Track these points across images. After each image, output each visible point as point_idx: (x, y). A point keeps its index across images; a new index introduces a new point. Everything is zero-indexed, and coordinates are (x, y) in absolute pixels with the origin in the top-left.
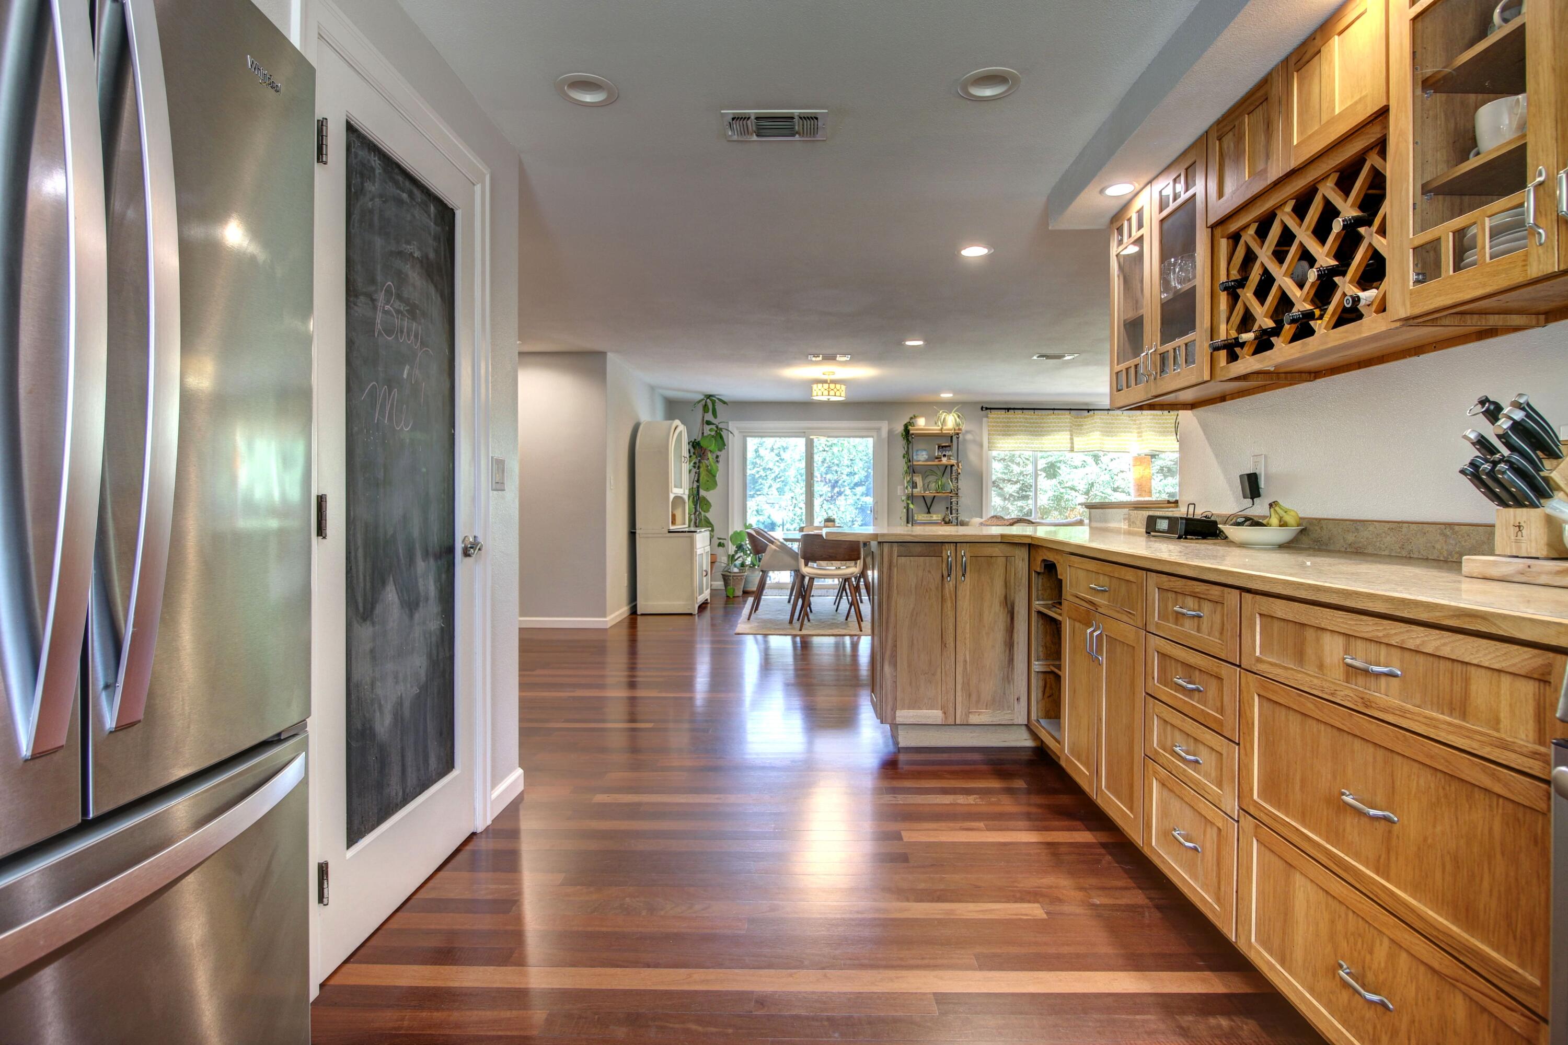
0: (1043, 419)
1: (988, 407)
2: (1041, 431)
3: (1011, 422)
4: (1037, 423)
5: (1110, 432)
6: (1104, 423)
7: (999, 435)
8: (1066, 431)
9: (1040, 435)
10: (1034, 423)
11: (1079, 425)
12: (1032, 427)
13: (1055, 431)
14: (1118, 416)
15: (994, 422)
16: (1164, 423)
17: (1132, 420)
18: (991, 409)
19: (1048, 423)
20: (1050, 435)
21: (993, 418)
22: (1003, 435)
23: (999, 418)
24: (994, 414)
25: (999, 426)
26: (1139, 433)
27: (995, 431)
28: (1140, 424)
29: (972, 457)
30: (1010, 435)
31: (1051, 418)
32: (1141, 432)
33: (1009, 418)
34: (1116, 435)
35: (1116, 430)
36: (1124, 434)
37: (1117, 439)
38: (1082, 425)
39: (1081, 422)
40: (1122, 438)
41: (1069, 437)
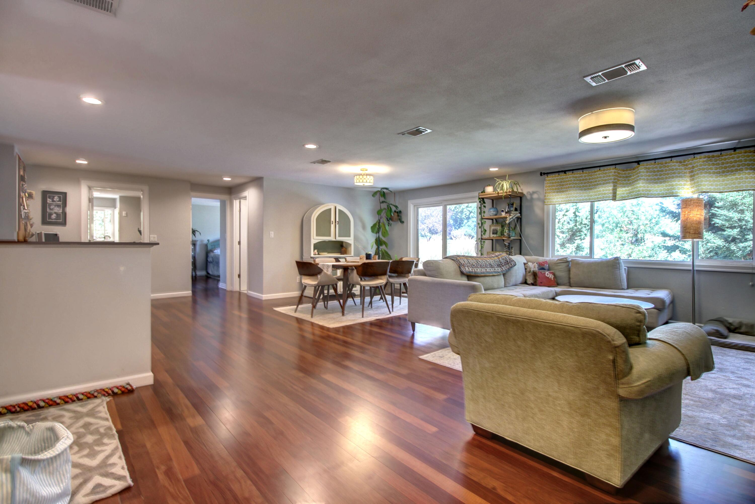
0: (591, 176)
1: (546, 172)
2: (590, 186)
3: (564, 182)
4: (586, 179)
5: (658, 179)
6: (651, 172)
7: (554, 192)
8: (609, 183)
9: (589, 189)
10: (583, 180)
11: (627, 177)
12: (581, 183)
13: (600, 184)
14: (666, 163)
15: (551, 183)
16: (723, 164)
17: (684, 165)
18: (548, 173)
19: (595, 178)
20: (595, 188)
21: (549, 180)
22: (557, 192)
23: (554, 180)
24: (550, 177)
25: (554, 186)
26: (691, 176)
27: (550, 189)
28: (693, 167)
29: (537, 211)
30: (563, 192)
31: (599, 173)
32: (694, 175)
33: (563, 179)
34: (664, 181)
35: (664, 177)
36: (673, 180)
37: (664, 185)
38: (630, 176)
39: (629, 174)
40: (670, 183)
41: (611, 188)
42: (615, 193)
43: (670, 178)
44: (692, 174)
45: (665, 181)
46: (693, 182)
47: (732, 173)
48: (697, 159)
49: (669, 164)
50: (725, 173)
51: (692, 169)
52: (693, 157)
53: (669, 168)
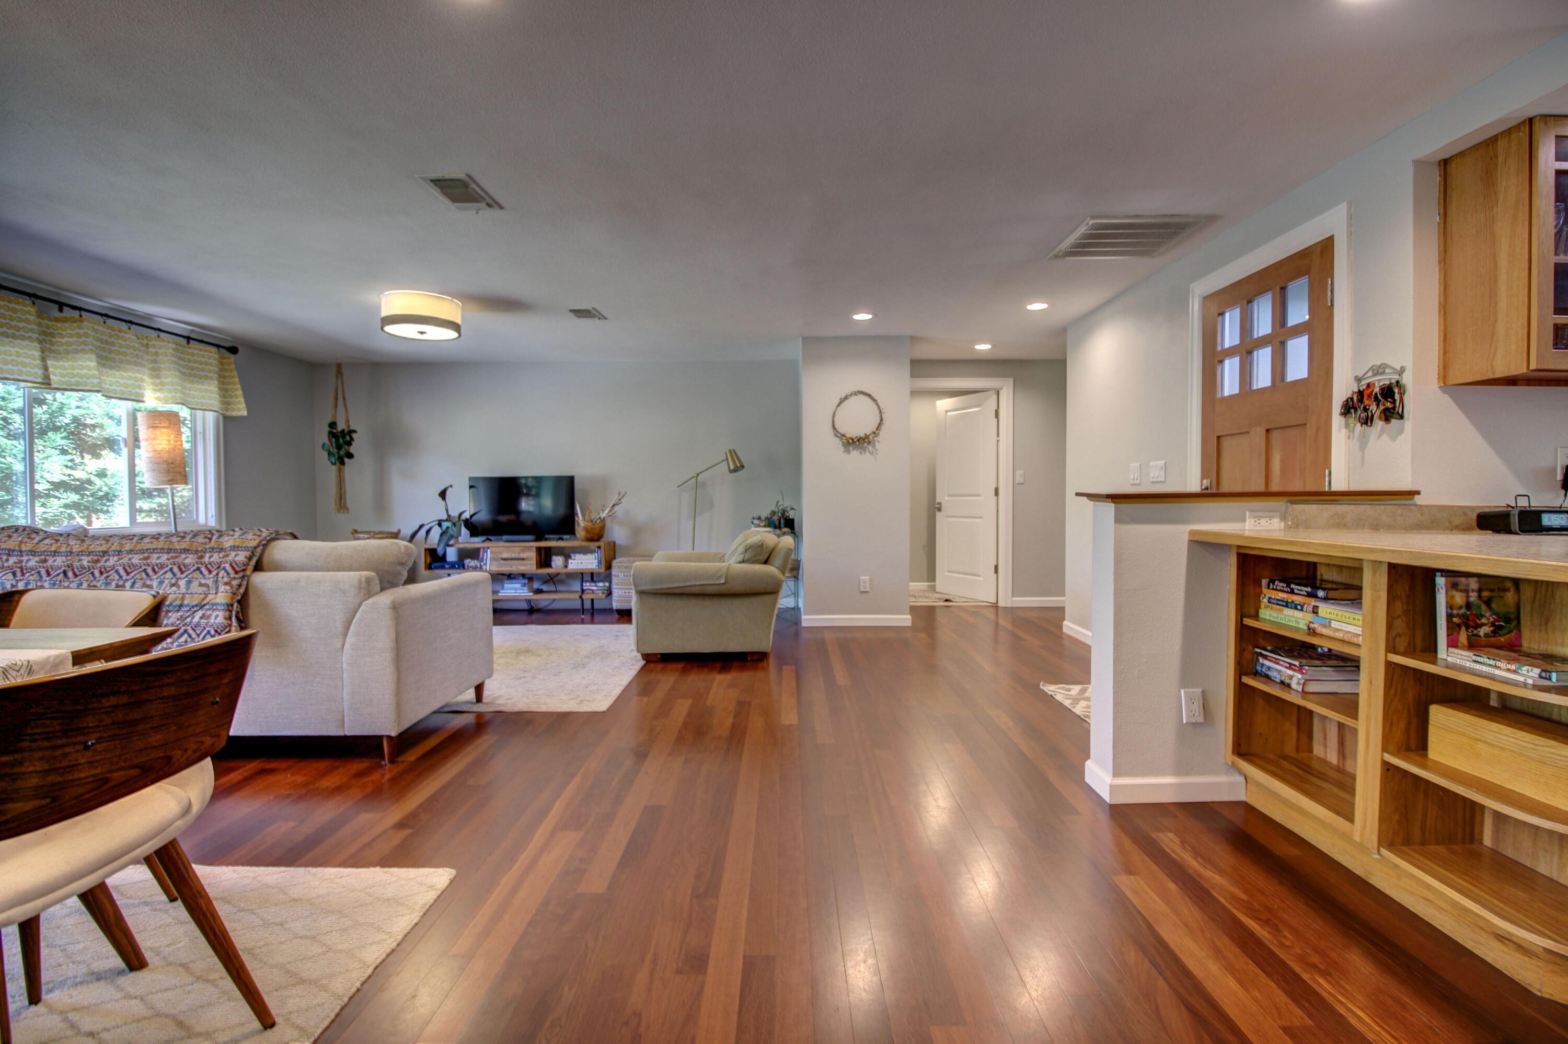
5: (109, 358)
8: (29, 339)
14: (120, 331)
16: (189, 361)
17: (142, 345)
26: (153, 369)
28: (156, 354)
32: (159, 369)
34: (117, 366)
35: (117, 357)
36: (136, 368)
37: (117, 373)
38: (52, 335)
39: (48, 328)
40: (129, 374)
41: (37, 354)
42: (46, 368)
43: (130, 363)
44: (156, 366)
45: (119, 367)
46: (158, 381)
47: (200, 381)
48: (163, 341)
49: (127, 336)
50: (192, 378)
51: (154, 357)
52: (156, 335)
53: (128, 342)
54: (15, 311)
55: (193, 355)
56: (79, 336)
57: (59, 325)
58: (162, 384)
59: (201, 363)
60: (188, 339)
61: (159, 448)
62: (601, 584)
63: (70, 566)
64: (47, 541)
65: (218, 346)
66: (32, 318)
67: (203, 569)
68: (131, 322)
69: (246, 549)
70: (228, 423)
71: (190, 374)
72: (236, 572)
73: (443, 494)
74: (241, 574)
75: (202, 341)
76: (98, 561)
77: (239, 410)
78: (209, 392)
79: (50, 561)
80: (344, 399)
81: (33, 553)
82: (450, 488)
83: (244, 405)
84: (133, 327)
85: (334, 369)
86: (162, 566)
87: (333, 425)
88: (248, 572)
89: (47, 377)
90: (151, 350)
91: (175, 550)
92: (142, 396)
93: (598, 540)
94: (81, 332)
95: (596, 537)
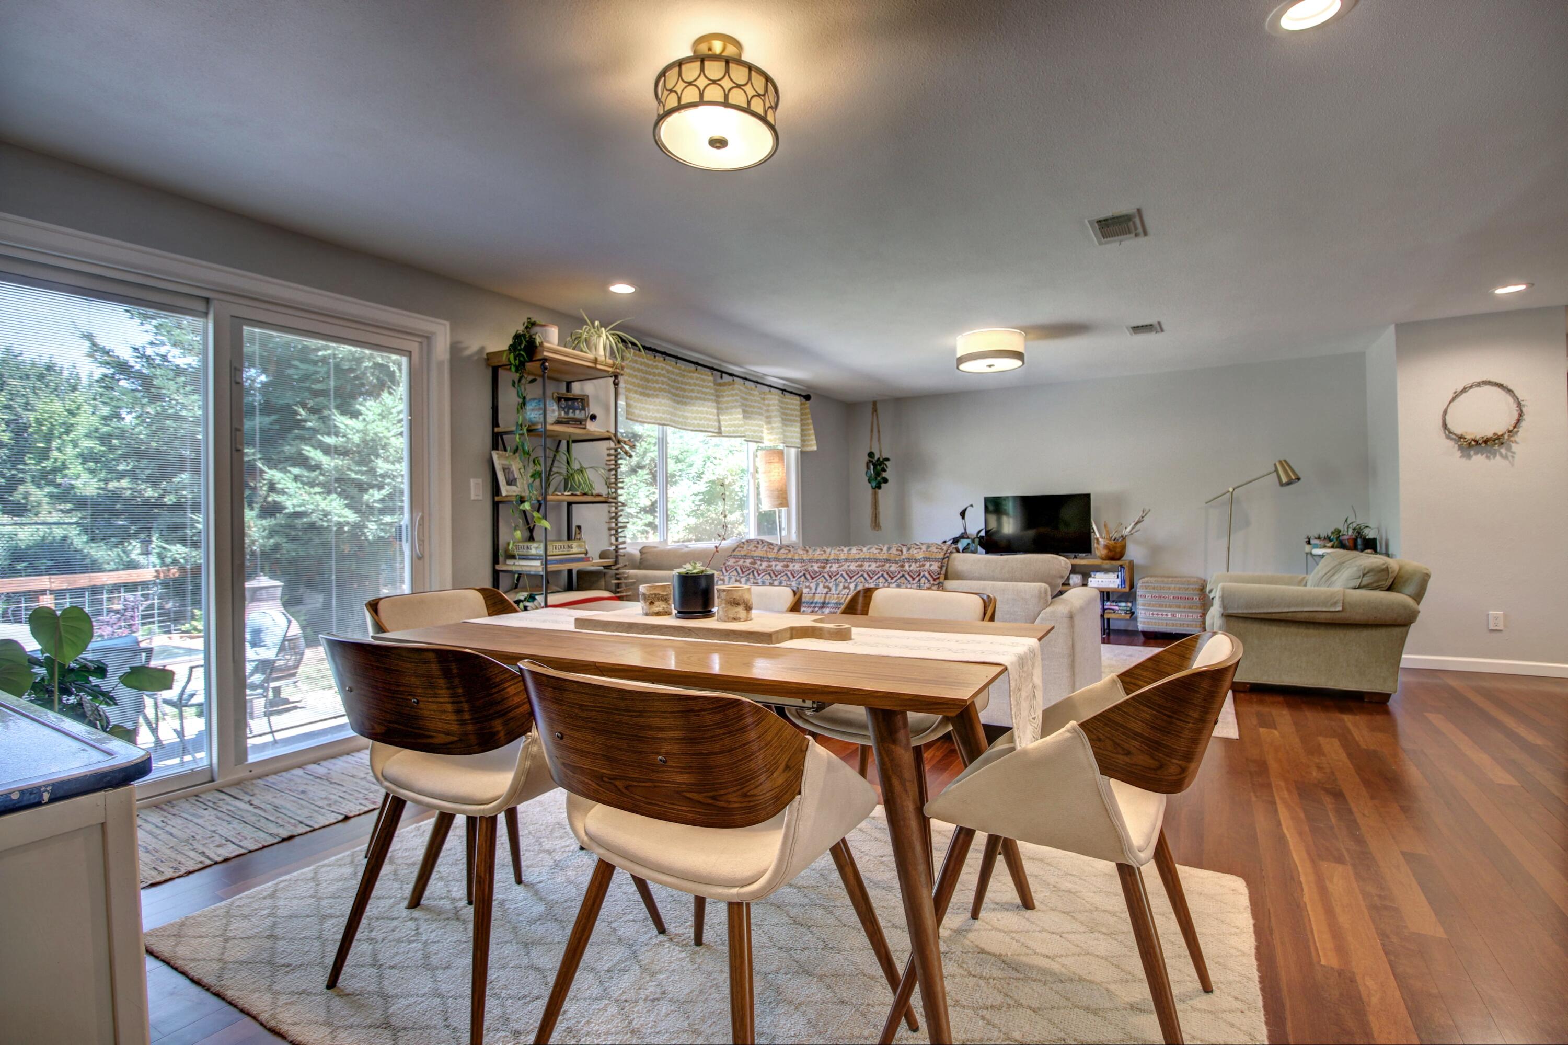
3: (651, 373)
4: (680, 382)
6: (739, 396)
7: (636, 392)
8: (711, 400)
10: (674, 381)
12: (673, 387)
13: (698, 398)
14: (751, 389)
15: (631, 368)
19: (691, 384)
20: (693, 403)
21: (629, 360)
22: (642, 394)
23: (637, 362)
25: (636, 377)
26: (767, 417)
27: (631, 383)
28: (769, 405)
30: (649, 396)
31: (693, 376)
33: (649, 366)
34: (751, 416)
35: (751, 410)
36: (760, 417)
37: (751, 422)
38: (721, 396)
39: (718, 391)
40: (756, 422)
41: (715, 411)
42: (719, 422)
43: (756, 413)
44: (769, 414)
46: (770, 426)
47: (791, 423)
48: (772, 394)
49: (754, 393)
50: (787, 422)
51: (767, 408)
52: (768, 390)
53: (755, 397)
54: (704, 380)
55: (787, 403)
56: (733, 395)
57: (722, 388)
58: (772, 428)
59: (791, 410)
60: (783, 390)
61: (773, 478)
62: (1123, 604)
63: (806, 570)
64: (783, 551)
65: (800, 395)
66: (712, 385)
67: (907, 576)
68: (758, 382)
69: (936, 560)
70: (804, 455)
71: (786, 420)
72: (935, 580)
73: (963, 514)
74: (937, 581)
75: (791, 392)
76: (824, 567)
77: (811, 446)
78: (795, 431)
79: (791, 565)
80: (879, 432)
81: (777, 559)
82: (969, 509)
83: (815, 442)
84: (759, 386)
85: (870, 407)
86: (874, 573)
87: (871, 455)
88: (942, 580)
89: (720, 428)
90: (766, 402)
91: (880, 560)
92: (762, 438)
93: (1119, 559)
94: (734, 392)
95: (1118, 556)
